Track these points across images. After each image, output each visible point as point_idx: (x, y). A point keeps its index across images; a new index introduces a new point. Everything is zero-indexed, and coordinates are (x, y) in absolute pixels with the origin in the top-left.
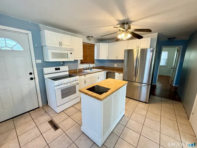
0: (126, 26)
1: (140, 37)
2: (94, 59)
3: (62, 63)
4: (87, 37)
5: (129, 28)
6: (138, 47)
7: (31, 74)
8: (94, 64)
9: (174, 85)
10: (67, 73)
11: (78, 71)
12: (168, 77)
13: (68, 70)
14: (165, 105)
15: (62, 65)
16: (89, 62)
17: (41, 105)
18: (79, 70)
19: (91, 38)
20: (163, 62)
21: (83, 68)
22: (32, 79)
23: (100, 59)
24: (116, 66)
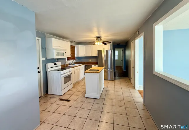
0: (99, 39)
1: (105, 44)
2: (75, 57)
3: (56, 60)
4: (71, 41)
5: (101, 40)
6: (104, 49)
7: (38, 68)
8: (75, 61)
9: (124, 70)
10: (60, 67)
11: (66, 66)
12: (120, 67)
13: (61, 65)
14: (122, 79)
15: (57, 61)
16: (72, 59)
17: (43, 95)
18: (67, 64)
19: (74, 42)
20: (116, 58)
21: (68, 63)
22: (39, 72)
23: (80, 56)
24: (90, 61)
